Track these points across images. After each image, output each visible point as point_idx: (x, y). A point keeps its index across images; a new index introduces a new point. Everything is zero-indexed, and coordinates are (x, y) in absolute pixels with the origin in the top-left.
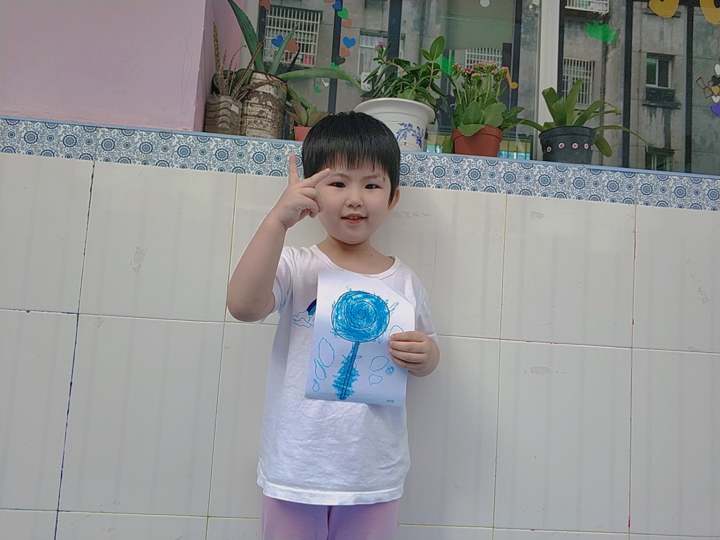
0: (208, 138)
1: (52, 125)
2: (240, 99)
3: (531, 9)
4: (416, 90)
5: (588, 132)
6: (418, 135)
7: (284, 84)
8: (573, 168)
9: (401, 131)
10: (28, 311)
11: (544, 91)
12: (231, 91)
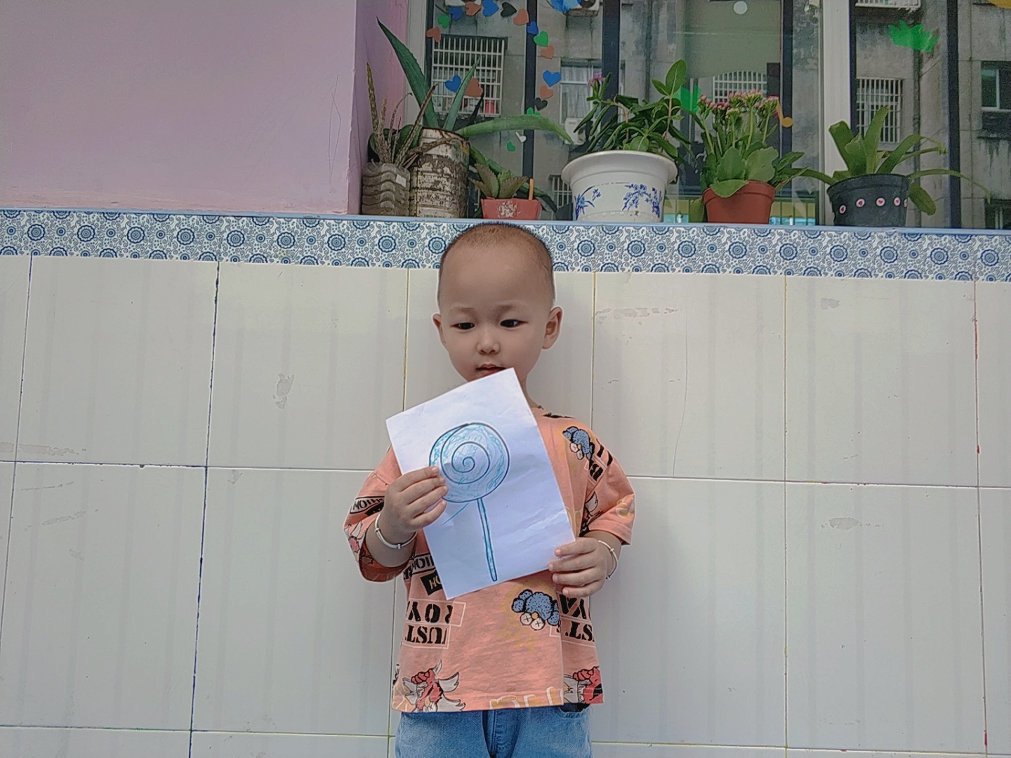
0: (368, 222)
1: (162, 217)
2: (408, 167)
3: (808, 11)
4: (648, 137)
5: (898, 181)
6: (654, 200)
7: (465, 143)
8: (880, 234)
9: (629, 196)
10: (142, 466)
11: (831, 127)
12: (395, 157)
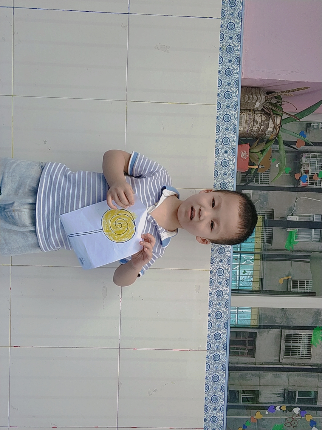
0: (238, 87)
2: (264, 108)
8: (227, 311)
12: (268, 103)
